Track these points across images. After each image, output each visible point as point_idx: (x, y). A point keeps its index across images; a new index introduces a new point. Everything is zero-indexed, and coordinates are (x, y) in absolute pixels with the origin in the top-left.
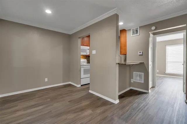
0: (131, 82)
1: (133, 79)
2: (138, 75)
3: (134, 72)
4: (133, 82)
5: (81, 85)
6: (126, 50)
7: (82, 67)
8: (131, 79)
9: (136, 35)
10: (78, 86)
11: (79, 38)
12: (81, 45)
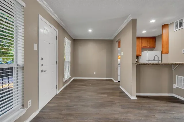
0: (174, 87)
1: (176, 84)
2: (182, 80)
3: (177, 76)
4: (176, 88)
5: (118, 82)
6: (168, 48)
7: (119, 66)
8: (174, 84)
9: (180, 28)
10: (115, 82)
11: (117, 42)
12: (119, 47)
